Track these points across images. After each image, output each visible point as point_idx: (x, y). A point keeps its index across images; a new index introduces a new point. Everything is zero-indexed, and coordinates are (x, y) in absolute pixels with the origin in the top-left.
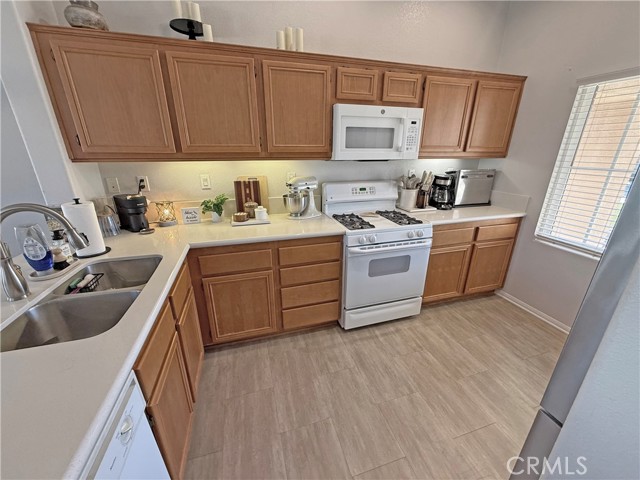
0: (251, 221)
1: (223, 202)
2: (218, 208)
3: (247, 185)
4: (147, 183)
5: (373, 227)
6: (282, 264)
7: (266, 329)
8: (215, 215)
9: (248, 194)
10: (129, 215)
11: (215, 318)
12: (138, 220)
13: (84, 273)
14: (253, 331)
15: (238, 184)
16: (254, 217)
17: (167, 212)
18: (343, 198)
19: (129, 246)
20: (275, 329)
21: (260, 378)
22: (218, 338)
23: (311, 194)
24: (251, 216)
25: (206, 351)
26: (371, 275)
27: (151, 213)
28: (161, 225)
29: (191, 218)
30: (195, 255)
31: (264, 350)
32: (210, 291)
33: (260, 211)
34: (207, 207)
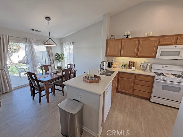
0: (131, 70)
1: (126, 65)
2: (125, 66)
3: (132, 62)
4: (113, 60)
5: (166, 76)
6: (136, 79)
7: (129, 92)
8: (124, 67)
9: (132, 64)
10: (110, 65)
11: (119, 86)
12: (111, 66)
13: (105, 71)
14: (126, 91)
15: (130, 62)
16: (132, 69)
17: (115, 65)
18: (158, 68)
19: (110, 69)
20: (131, 93)
21: (126, 100)
22: (119, 90)
23: (148, 66)
24: (131, 69)
25: (116, 92)
26: (162, 89)
27: (113, 65)
28: (114, 67)
29: (119, 67)
30: (119, 73)
31: (128, 97)
32: (120, 80)
33: (133, 68)
34: (122, 65)
